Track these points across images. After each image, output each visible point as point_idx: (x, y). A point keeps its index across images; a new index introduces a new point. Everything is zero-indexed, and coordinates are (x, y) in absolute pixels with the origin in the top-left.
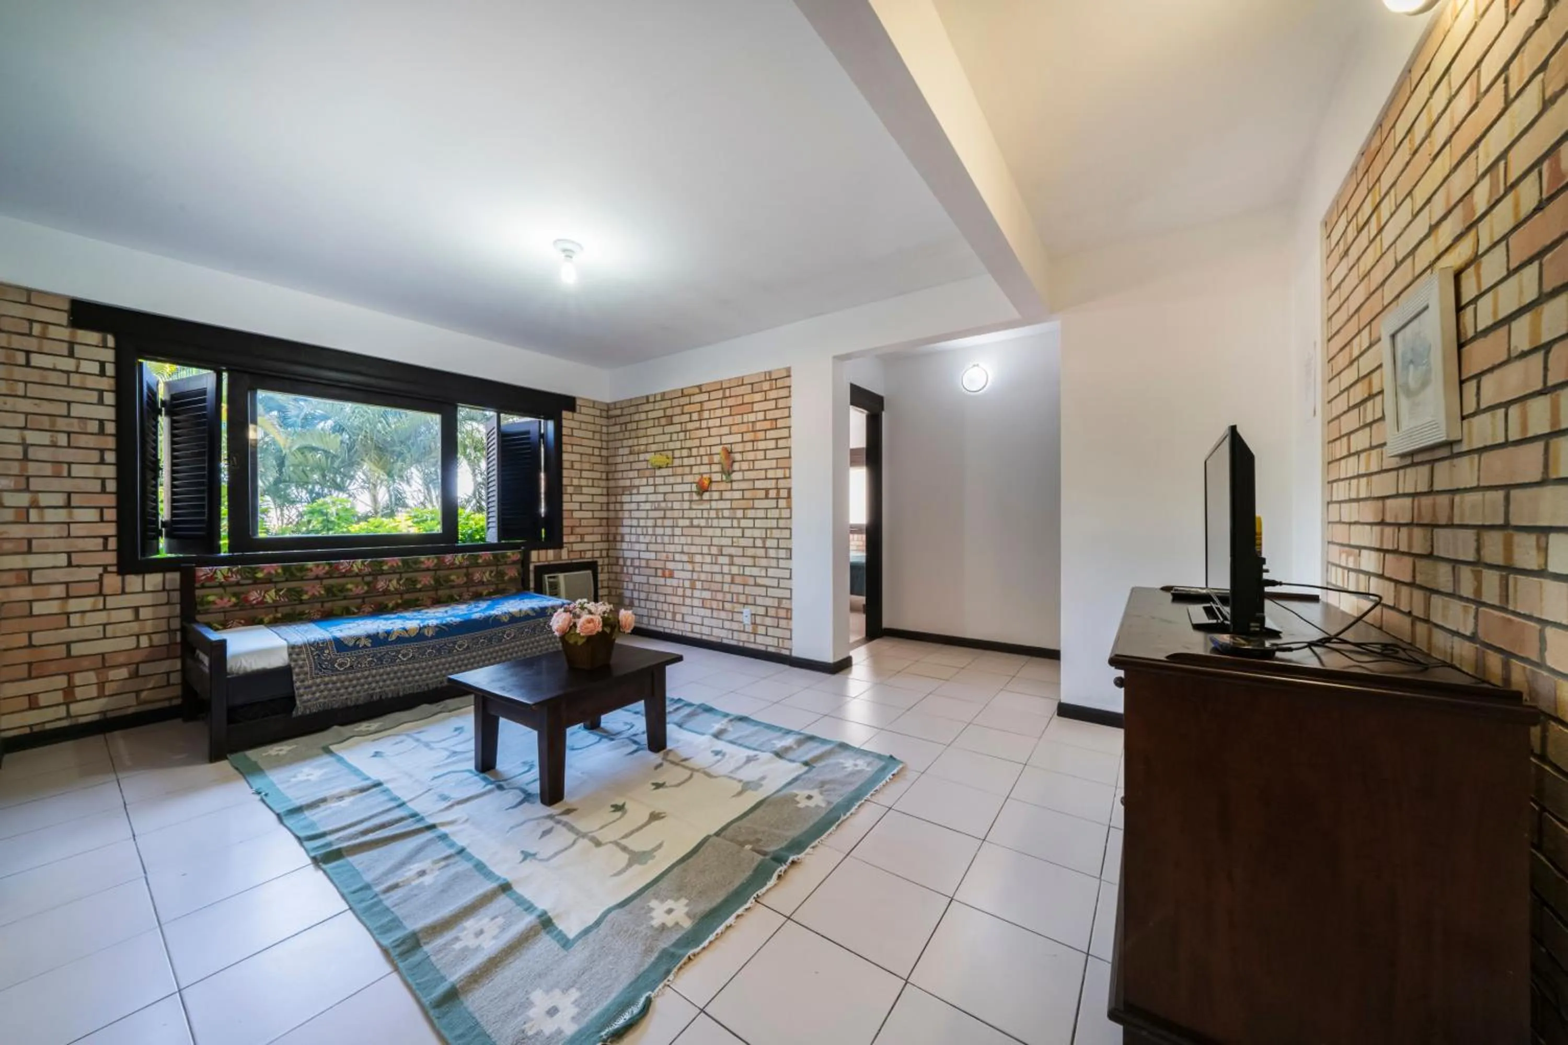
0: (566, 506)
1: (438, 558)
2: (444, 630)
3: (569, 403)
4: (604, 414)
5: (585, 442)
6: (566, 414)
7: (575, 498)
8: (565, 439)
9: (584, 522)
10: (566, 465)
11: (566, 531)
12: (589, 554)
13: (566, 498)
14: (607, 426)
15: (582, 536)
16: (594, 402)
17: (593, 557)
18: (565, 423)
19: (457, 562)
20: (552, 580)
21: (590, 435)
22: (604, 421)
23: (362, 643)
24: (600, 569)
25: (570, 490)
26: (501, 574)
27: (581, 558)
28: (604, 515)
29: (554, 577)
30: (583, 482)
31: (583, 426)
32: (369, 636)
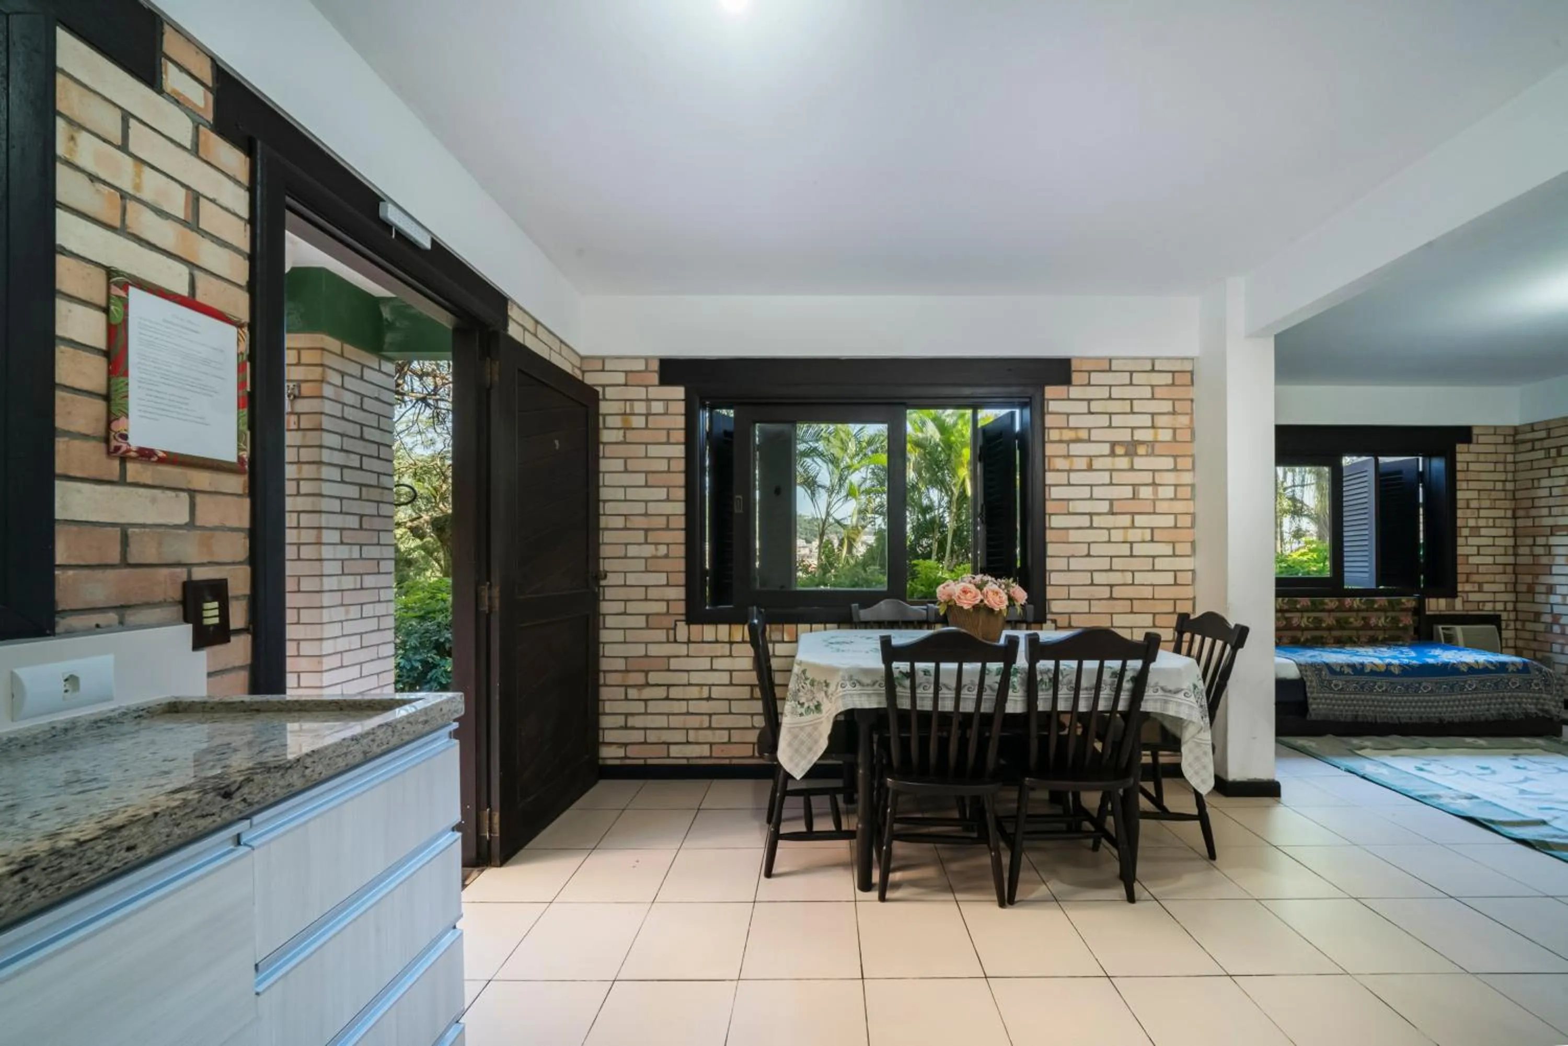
0: (1460, 551)
1: (1339, 601)
2: (1407, 670)
3: (1464, 434)
4: (1510, 439)
5: (1484, 476)
6: (1460, 447)
7: (1471, 541)
8: (1459, 476)
9: (1481, 569)
10: (1460, 504)
11: (1461, 578)
12: (1489, 606)
13: (1460, 541)
14: (1514, 454)
15: (1480, 584)
16: (1495, 428)
17: (1494, 610)
18: (1459, 457)
19: (1355, 606)
20: (1446, 632)
21: (1491, 467)
22: (1509, 448)
23: (1347, 670)
24: (1503, 625)
25: (1465, 532)
26: (1395, 620)
27: (1479, 610)
28: (1511, 560)
29: (1448, 629)
30: (1482, 523)
31: (1482, 458)
32: (1349, 665)
